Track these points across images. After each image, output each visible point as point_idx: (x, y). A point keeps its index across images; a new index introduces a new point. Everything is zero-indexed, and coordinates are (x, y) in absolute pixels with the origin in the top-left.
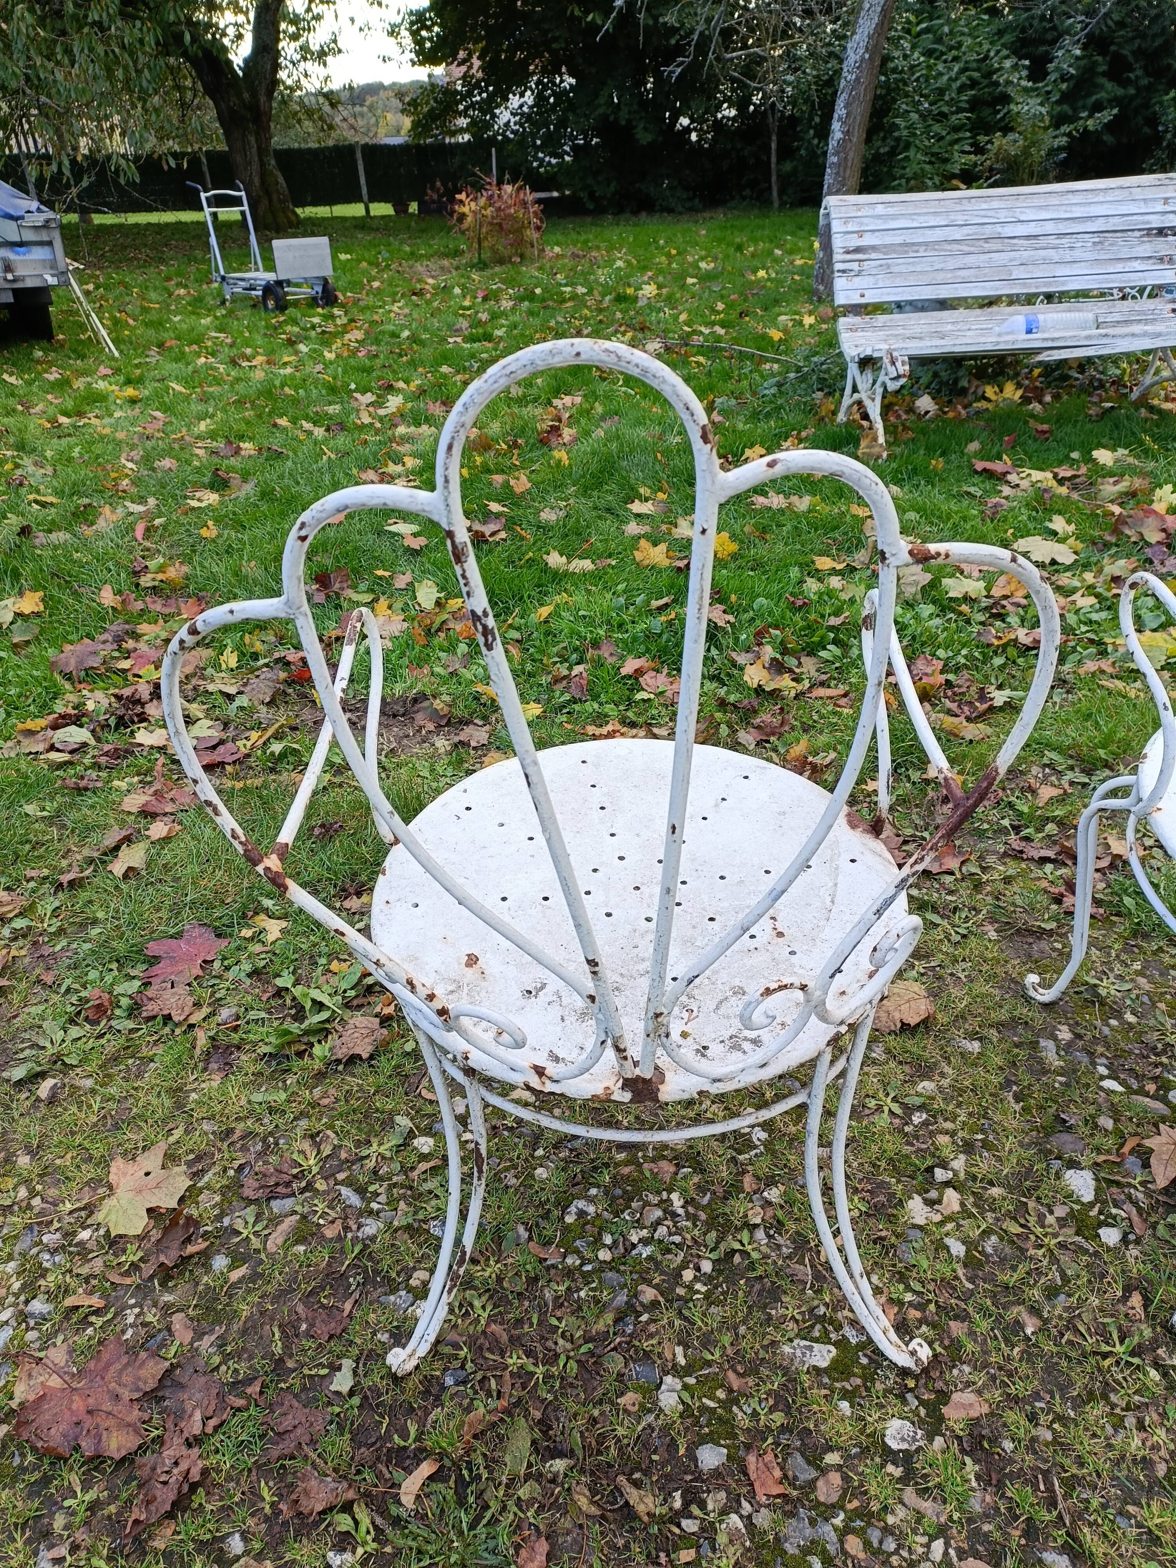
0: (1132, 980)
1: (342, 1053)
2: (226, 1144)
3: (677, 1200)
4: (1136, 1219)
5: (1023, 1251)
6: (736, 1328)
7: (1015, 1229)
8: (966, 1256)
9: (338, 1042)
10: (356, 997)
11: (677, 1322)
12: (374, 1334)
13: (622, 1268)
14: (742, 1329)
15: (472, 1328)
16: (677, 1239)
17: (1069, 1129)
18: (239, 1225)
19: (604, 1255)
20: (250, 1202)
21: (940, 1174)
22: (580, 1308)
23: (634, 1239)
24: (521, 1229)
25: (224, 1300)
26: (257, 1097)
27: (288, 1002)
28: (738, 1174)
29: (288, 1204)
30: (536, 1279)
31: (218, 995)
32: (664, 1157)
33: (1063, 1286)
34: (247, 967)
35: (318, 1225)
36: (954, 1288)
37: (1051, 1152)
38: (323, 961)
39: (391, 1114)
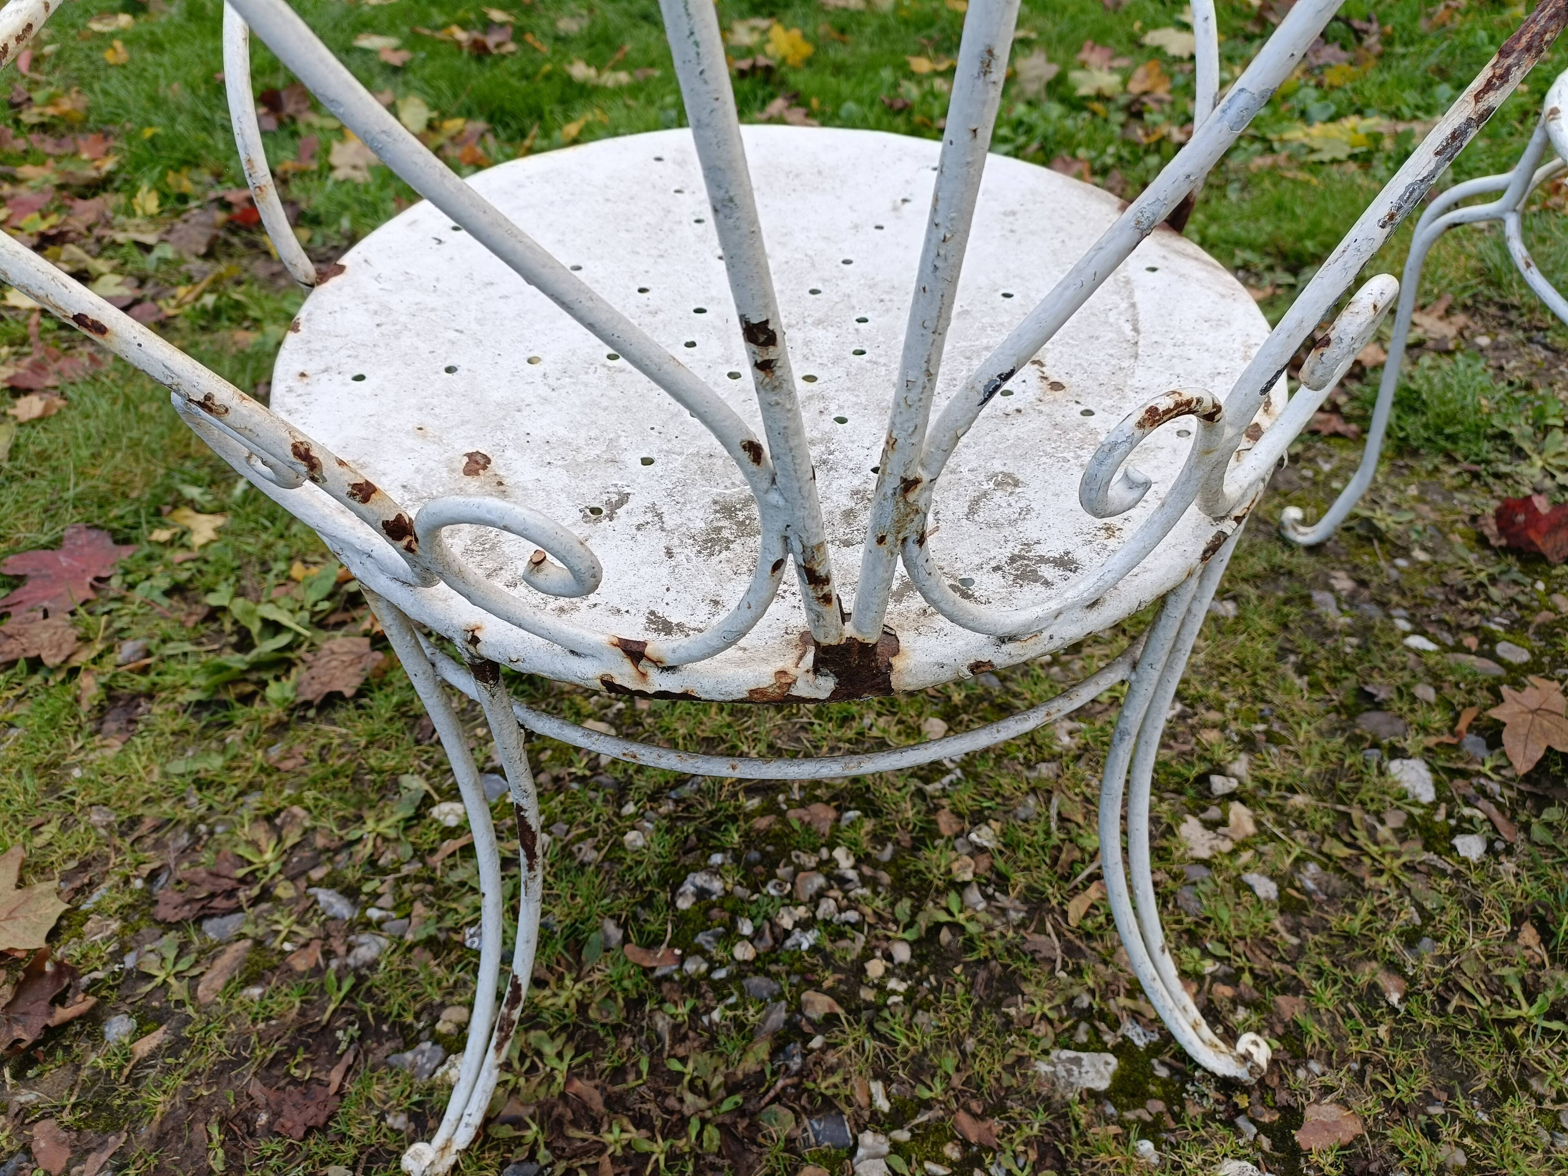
0: (1412, 509)
1: (313, 692)
2: (129, 840)
3: (843, 859)
4: (1499, 819)
5: (1358, 882)
6: (959, 1042)
7: (1340, 851)
8: (1280, 897)
9: (306, 675)
10: (334, 611)
11: (870, 1045)
12: (381, 1117)
13: (773, 968)
14: (970, 1044)
15: (542, 1090)
16: (852, 916)
17: (1379, 707)
18: (151, 965)
19: (743, 952)
20: (169, 926)
21: (1219, 784)
22: (714, 1039)
23: (787, 922)
24: (610, 926)
25: (125, 1089)
26: (178, 766)
27: (228, 627)
28: (929, 811)
29: (232, 924)
30: (641, 1001)
31: (117, 625)
32: (817, 799)
33: (1424, 925)
34: (164, 583)
35: (282, 953)
36: (1273, 947)
37: (1362, 738)
38: (281, 566)
39: (396, 773)
